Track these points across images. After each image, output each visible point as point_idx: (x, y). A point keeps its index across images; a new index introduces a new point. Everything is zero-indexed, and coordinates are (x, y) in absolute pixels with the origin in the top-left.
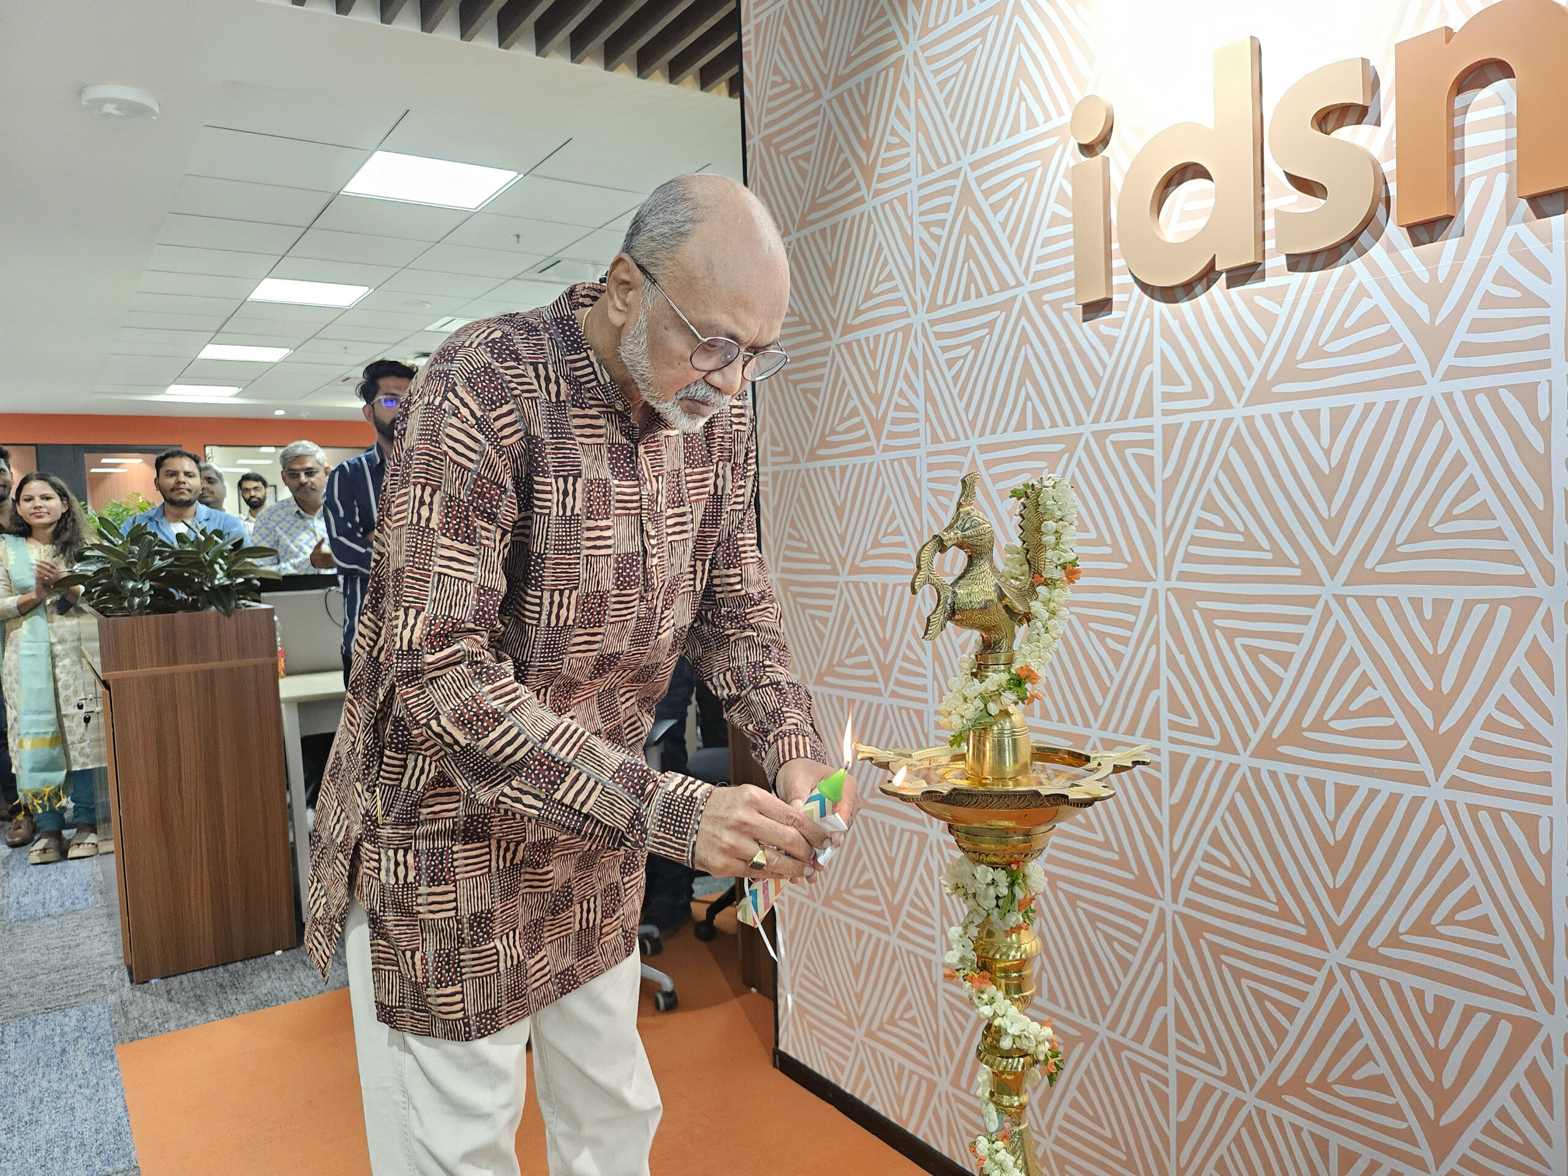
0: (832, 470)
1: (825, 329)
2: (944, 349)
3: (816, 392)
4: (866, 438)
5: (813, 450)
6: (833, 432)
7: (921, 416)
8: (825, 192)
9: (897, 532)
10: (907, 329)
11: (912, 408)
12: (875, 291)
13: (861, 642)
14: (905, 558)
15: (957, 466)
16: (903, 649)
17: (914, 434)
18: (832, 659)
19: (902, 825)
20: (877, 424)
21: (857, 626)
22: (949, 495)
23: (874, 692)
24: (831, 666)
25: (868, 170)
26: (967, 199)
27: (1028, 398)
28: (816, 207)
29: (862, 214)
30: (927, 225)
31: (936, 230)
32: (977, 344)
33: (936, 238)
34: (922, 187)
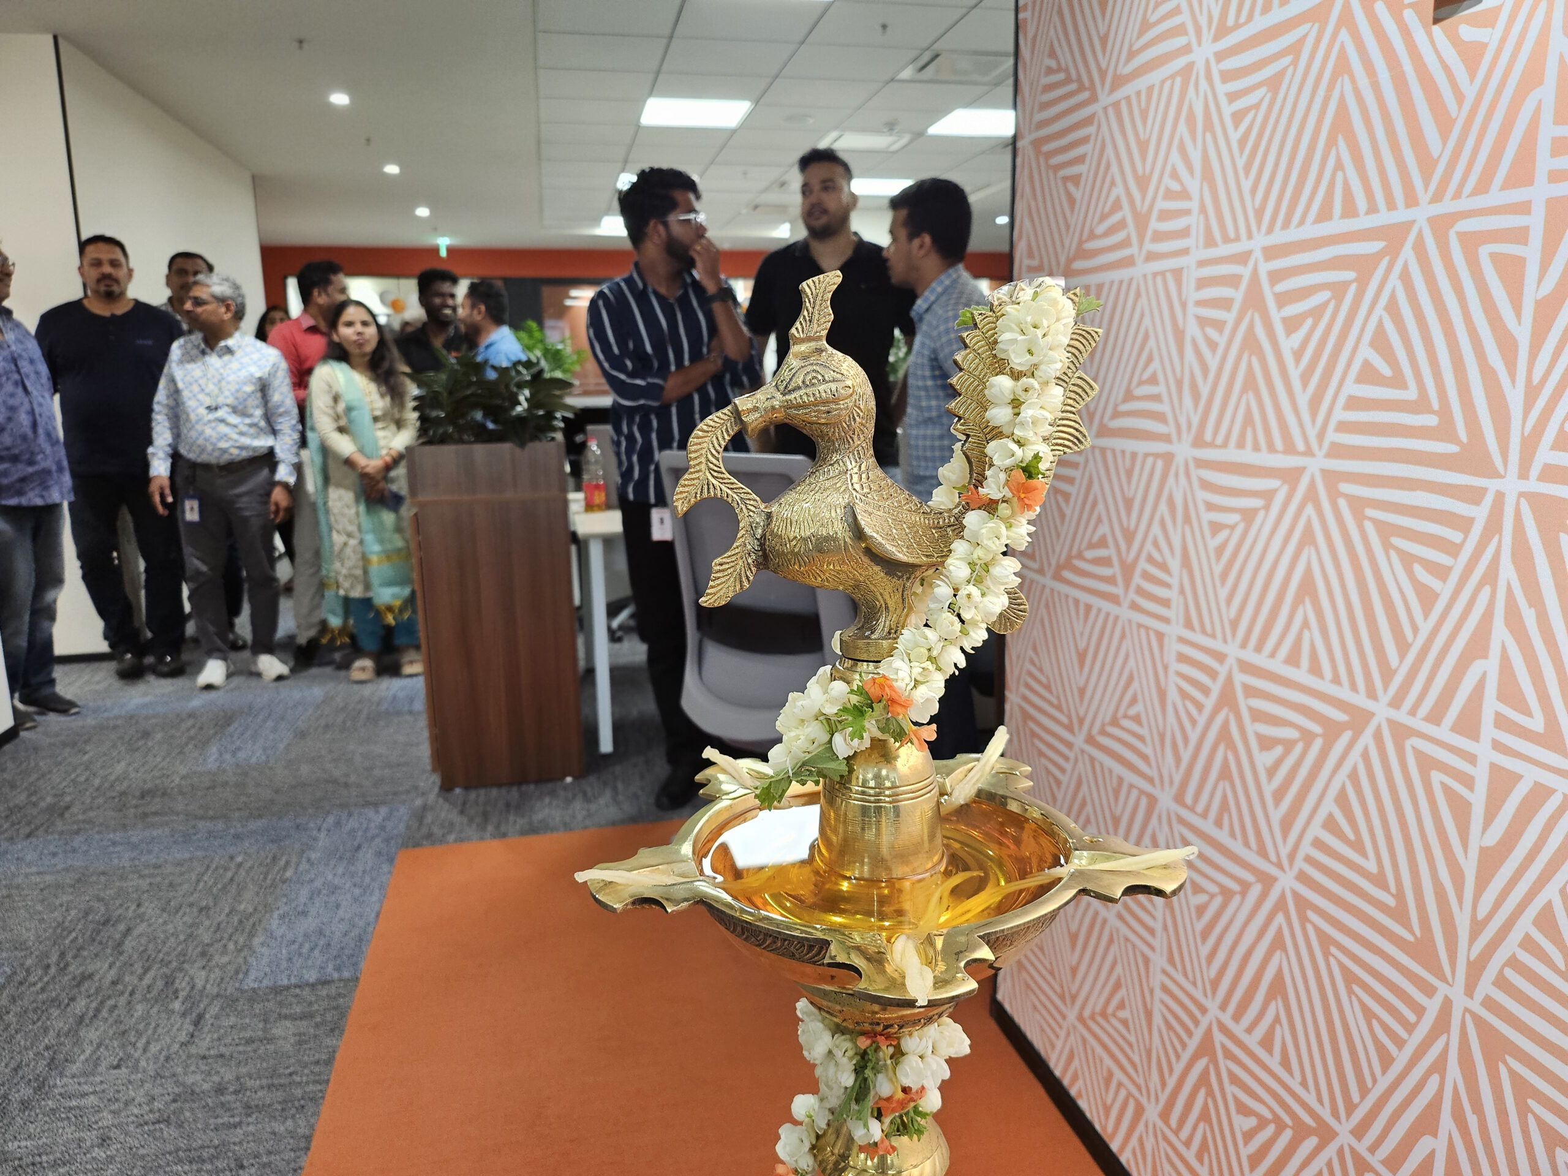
1: (1092, 86)
2: (1232, 98)
3: (1076, 179)
4: (1126, 242)
5: (1068, 262)
6: (1092, 236)
7: (1194, 204)
9: (1153, 380)
10: (1187, 71)
11: (1184, 195)
12: (1153, 19)
13: (1104, 529)
14: (1160, 417)
15: (1233, 281)
16: (1149, 546)
17: (1185, 233)
18: (1071, 546)
19: (1129, 777)
20: (1142, 221)
21: (1101, 507)
22: (1219, 325)
23: (1114, 599)
24: (1069, 557)
27: (1338, 166)
32: (1275, 82)
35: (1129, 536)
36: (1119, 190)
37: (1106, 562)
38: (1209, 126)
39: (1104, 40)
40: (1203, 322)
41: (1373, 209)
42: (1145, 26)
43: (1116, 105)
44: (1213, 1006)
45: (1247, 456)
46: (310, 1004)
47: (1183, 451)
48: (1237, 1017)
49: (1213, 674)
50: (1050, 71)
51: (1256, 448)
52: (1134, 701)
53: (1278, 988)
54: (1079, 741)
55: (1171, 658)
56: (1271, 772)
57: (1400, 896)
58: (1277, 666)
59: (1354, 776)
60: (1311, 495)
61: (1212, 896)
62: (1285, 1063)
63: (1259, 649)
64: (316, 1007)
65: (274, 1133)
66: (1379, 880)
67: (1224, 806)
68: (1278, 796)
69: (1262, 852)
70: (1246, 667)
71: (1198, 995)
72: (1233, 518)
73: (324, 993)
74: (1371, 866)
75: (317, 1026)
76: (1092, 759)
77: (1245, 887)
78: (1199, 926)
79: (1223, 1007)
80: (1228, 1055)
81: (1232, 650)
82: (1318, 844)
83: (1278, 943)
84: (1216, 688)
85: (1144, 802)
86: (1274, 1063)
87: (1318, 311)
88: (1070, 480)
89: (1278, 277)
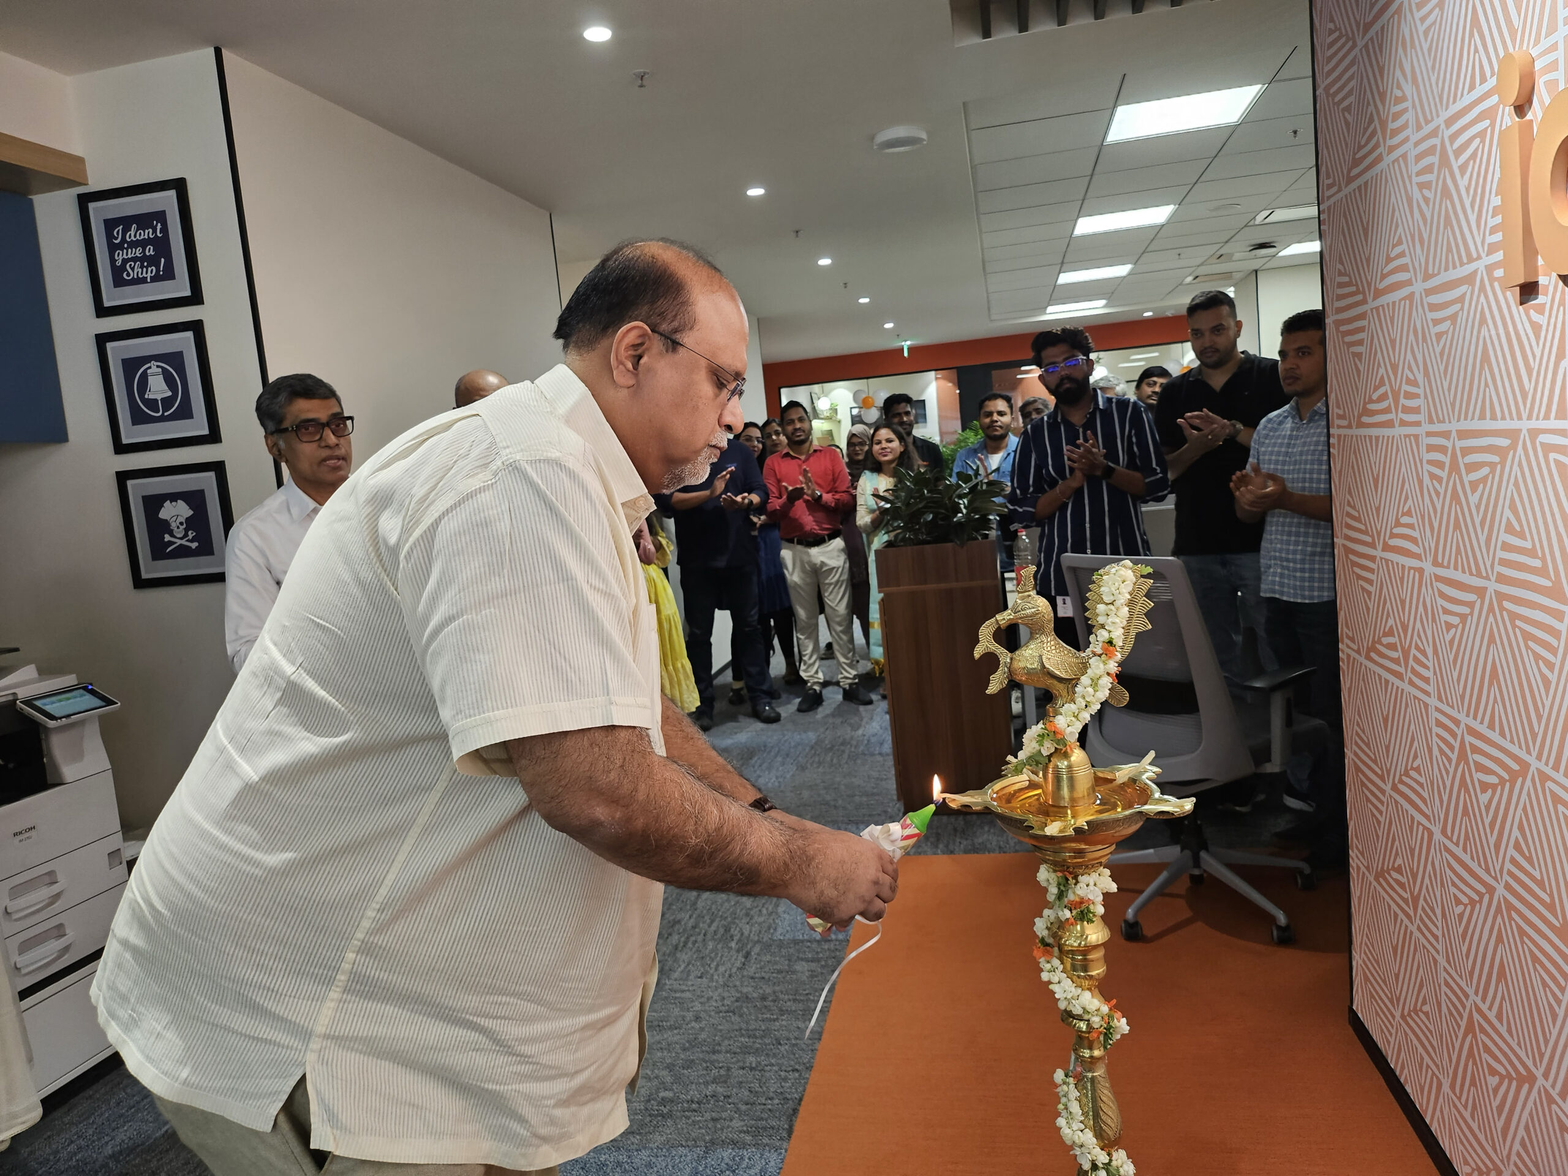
0: (1370, 437)
1: (1364, 293)
2: (1436, 322)
3: (1359, 355)
4: (1387, 410)
5: (1360, 416)
6: (1371, 401)
7: (1421, 391)
8: (1361, 148)
9: (1408, 513)
10: (1411, 298)
11: (1414, 383)
12: (1392, 255)
13: (1391, 622)
14: (1414, 540)
15: (1444, 450)
16: (1416, 637)
17: (1416, 410)
18: (1374, 636)
19: (1418, 817)
20: (1396, 396)
21: (1388, 605)
22: (1440, 480)
23: (1399, 675)
24: (1374, 642)
25: (1384, 124)
26: (1445, 162)
27: (1487, 385)
28: (1356, 163)
29: (1382, 171)
30: (1422, 186)
31: (1426, 192)
32: (1453, 318)
33: (1426, 200)
34: (1416, 144)
35: (1405, 628)
36: (1382, 371)
37: (1394, 647)
38: (1424, 340)
39: (1368, 261)
40: (1431, 476)
41: (1503, 417)
42: (1389, 260)
43: (1377, 309)
44: (1470, 991)
45: (1459, 576)
47: (1428, 567)
48: (1484, 999)
49: (1454, 735)
50: (1340, 274)
51: (1464, 572)
52: (1415, 757)
53: (1502, 976)
54: (1388, 788)
55: (1433, 723)
56: (1488, 808)
57: (1552, 896)
58: (1483, 730)
59: (1525, 812)
60: (1491, 608)
61: (1466, 906)
62: (1510, 1031)
63: (1475, 718)
66: (1540, 884)
67: (1467, 836)
68: (1492, 827)
69: (1487, 870)
70: (1472, 732)
71: (1464, 985)
72: (1456, 621)
74: (1538, 876)
76: (1396, 802)
77: (1481, 895)
78: (1461, 930)
79: (1476, 992)
80: (1482, 1030)
81: (1463, 718)
82: (1513, 862)
83: (1499, 939)
84: (1456, 746)
85: (1426, 835)
86: (1503, 1030)
87: (1484, 480)
88: (1370, 582)
89: (1466, 451)
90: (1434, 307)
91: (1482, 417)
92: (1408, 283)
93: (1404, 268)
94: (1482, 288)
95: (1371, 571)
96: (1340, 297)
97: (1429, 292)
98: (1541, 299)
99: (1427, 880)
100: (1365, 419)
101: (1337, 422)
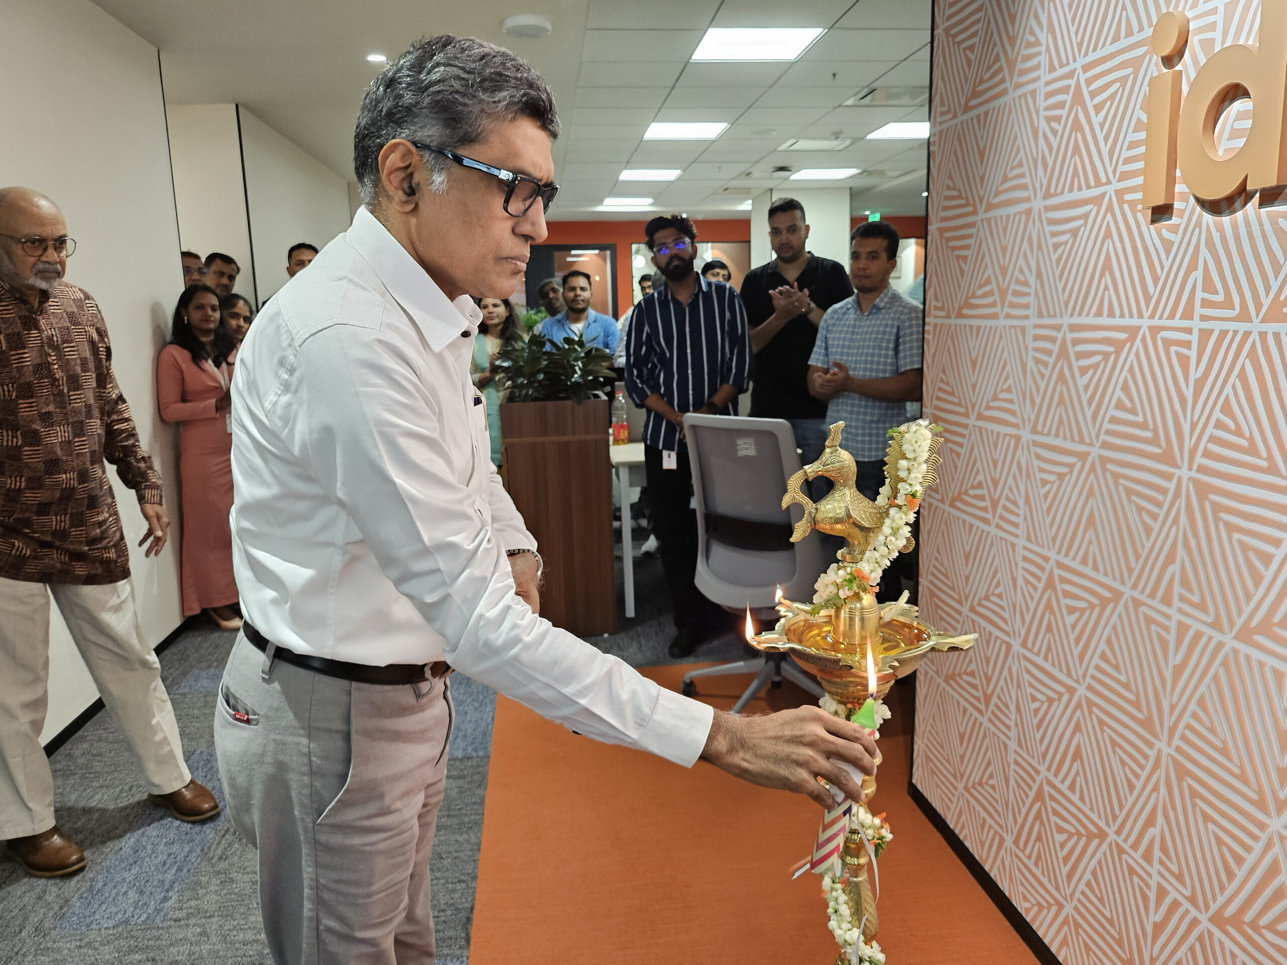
0: (971, 327)
1: (974, 206)
2: (1054, 234)
3: (965, 258)
4: (993, 305)
5: (960, 308)
6: (974, 295)
7: (1032, 291)
8: (982, 81)
9: (1009, 390)
10: (1029, 212)
11: (1026, 284)
12: (1010, 176)
13: (980, 477)
14: (1013, 413)
15: (1053, 340)
16: (1006, 490)
17: (1026, 306)
18: (961, 488)
19: (996, 632)
20: (1003, 293)
21: (979, 463)
22: (1046, 364)
23: (986, 521)
24: (960, 493)
25: (1011, 64)
26: (1078, 98)
27: (1106, 288)
28: (975, 94)
29: (1006, 104)
30: (1049, 120)
31: (1054, 125)
32: (1075, 232)
33: (1054, 132)
34: (1047, 84)
35: (996, 483)
36: (989, 272)
37: (981, 498)
38: (1040, 247)
39: (982, 179)
40: (1037, 361)
41: (1122, 316)
42: (1005, 179)
43: (989, 220)
44: (1042, 769)
45: (1059, 442)
46: (462, 770)
47: (1026, 435)
48: (1056, 775)
49: (1042, 569)
50: (949, 188)
51: (1065, 438)
52: (998, 585)
53: (1077, 755)
54: (965, 610)
55: (1019, 558)
56: (1074, 627)
57: (1137, 695)
58: (1075, 565)
59: (1114, 628)
60: (1092, 469)
61: (1043, 703)
62: (1082, 799)
63: (1066, 555)
64: (466, 772)
65: (456, 841)
66: (1127, 686)
67: (1049, 648)
68: (1077, 641)
69: (1069, 675)
70: (1060, 565)
71: (1035, 764)
72: (1052, 478)
73: (469, 764)
74: (1123, 678)
75: (469, 783)
76: (973, 622)
77: (1060, 695)
78: (1035, 722)
79: (1049, 770)
80: (1052, 798)
81: (1052, 555)
82: (1097, 668)
83: (1078, 728)
84: (1044, 577)
85: (1004, 647)
86: (1075, 798)
87: (1096, 366)
88: (961, 445)
89: (1076, 342)
90: (1052, 222)
91: (1099, 313)
92: (1028, 200)
93: (1024, 187)
94: (1110, 208)
95: (963, 436)
96: (946, 208)
97: (1048, 209)
98: (1175, 220)
99: (1002, 682)
100: (966, 311)
101: (933, 312)
